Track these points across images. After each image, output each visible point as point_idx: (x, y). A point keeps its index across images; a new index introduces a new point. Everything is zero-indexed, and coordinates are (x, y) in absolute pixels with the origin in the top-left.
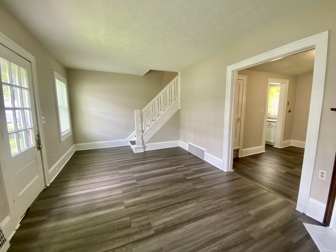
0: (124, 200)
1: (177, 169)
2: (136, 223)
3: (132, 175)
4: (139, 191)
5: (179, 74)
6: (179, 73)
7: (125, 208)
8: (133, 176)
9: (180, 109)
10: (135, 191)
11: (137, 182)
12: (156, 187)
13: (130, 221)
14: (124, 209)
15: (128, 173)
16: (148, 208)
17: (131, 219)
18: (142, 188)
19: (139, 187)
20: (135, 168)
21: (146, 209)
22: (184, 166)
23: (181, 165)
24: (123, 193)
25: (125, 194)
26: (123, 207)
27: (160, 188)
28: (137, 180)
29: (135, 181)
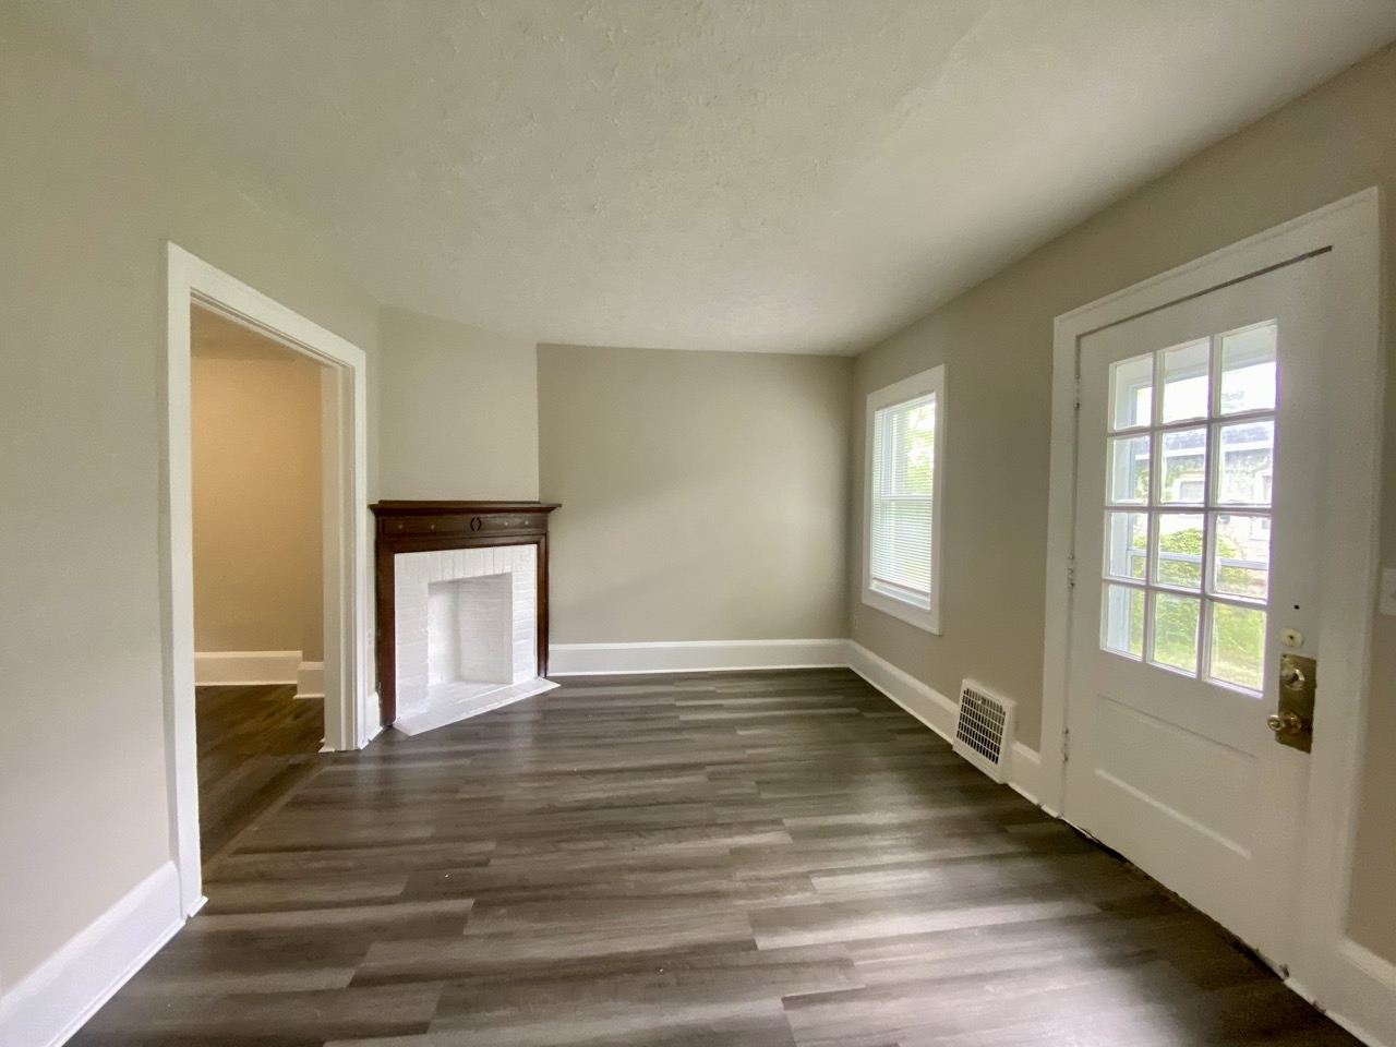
4: (739, 875)
7: (781, 819)
8: (789, 1002)
10: (754, 873)
11: (750, 930)
12: (661, 878)
14: (784, 817)
17: (760, 794)
18: (723, 885)
19: (739, 894)
24: (802, 876)
27: (643, 869)
28: (755, 947)
29: (764, 943)
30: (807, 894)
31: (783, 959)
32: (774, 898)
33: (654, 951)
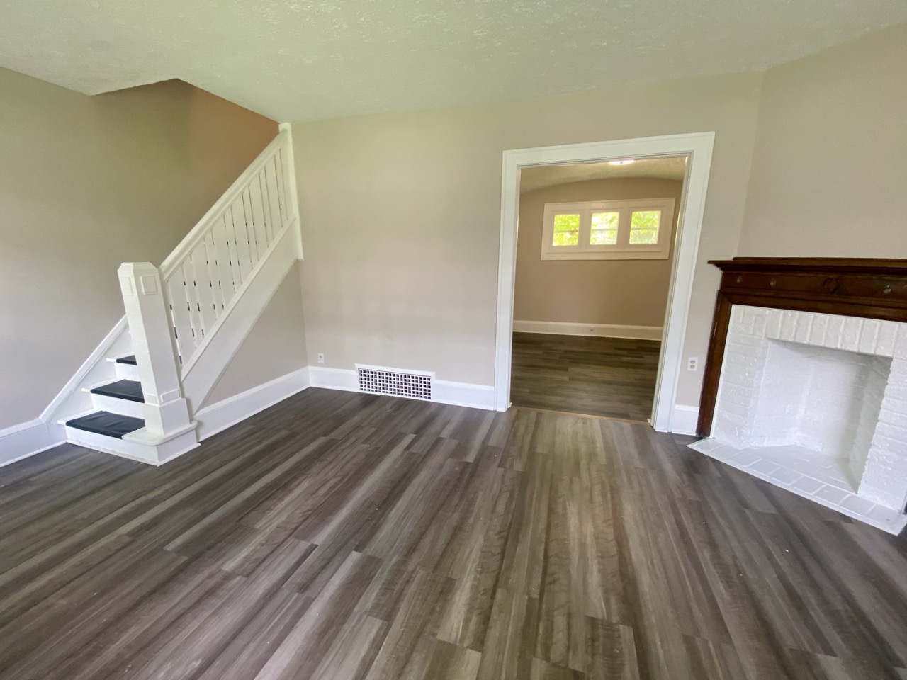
0: (435, 635)
1: (412, 450)
2: (571, 654)
3: (304, 545)
5: (285, 131)
6: (285, 126)
7: (481, 651)
8: (313, 547)
9: (301, 257)
10: (415, 582)
11: (369, 553)
13: (555, 665)
14: (483, 657)
15: (274, 548)
16: (528, 592)
17: (547, 658)
20: (271, 514)
21: (527, 597)
22: (414, 436)
23: (403, 435)
24: (389, 618)
25: (400, 617)
26: (473, 657)
27: (461, 524)
28: (356, 549)
29: (355, 556)
30: (369, 605)
31: (338, 558)
32: (383, 581)
33: (391, 510)
